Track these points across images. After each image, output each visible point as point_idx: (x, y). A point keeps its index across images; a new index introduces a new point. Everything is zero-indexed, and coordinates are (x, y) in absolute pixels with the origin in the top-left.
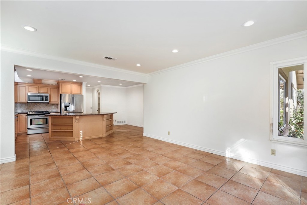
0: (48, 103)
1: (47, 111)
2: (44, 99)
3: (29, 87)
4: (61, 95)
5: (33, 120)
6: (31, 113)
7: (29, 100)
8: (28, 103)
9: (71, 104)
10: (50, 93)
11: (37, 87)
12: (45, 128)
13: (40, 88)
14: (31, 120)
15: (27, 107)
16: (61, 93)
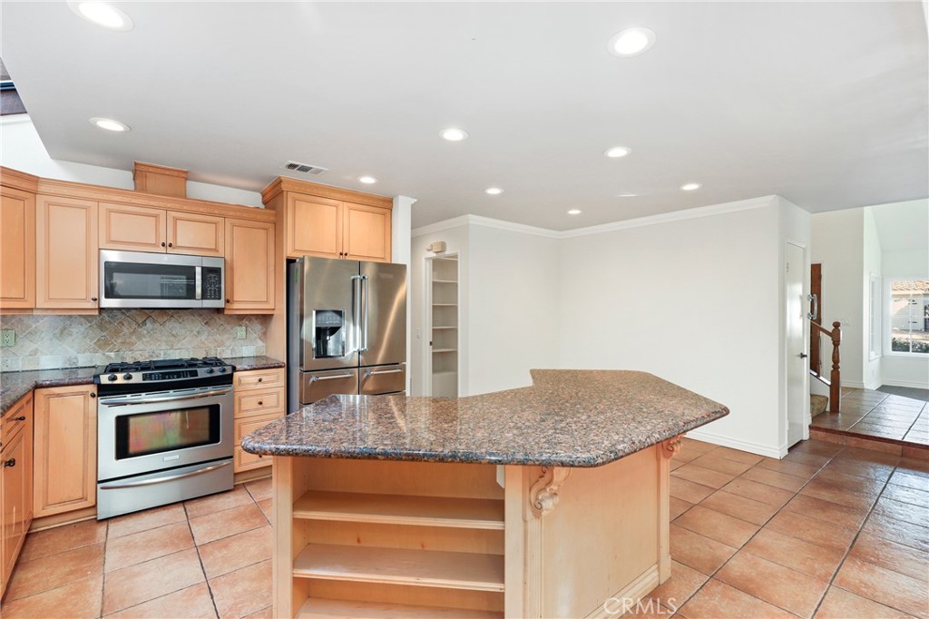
0: (219, 311)
1: (212, 355)
2: (199, 290)
3: (110, 211)
4: (290, 262)
5: (132, 420)
6: (120, 379)
7: (110, 293)
8: (101, 310)
9: (348, 320)
10: (228, 249)
11: (156, 216)
12: (199, 469)
13: (176, 219)
14: (122, 423)
15: (97, 334)
16: (289, 252)
